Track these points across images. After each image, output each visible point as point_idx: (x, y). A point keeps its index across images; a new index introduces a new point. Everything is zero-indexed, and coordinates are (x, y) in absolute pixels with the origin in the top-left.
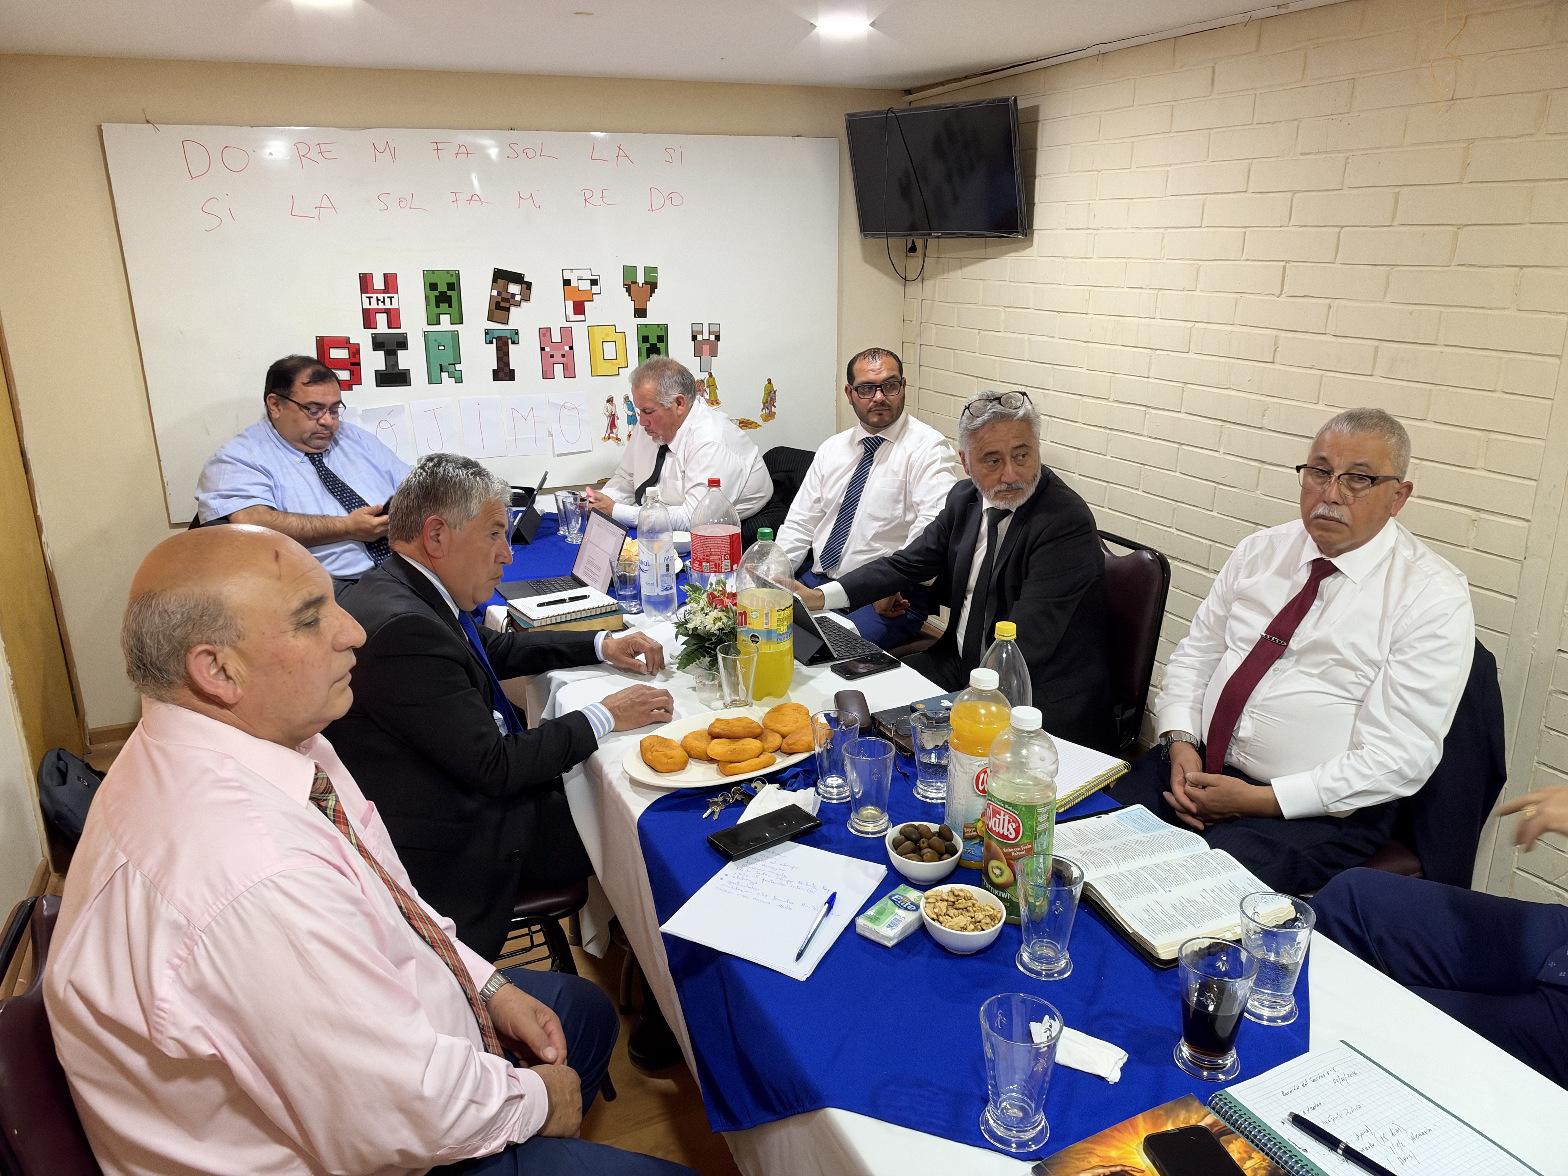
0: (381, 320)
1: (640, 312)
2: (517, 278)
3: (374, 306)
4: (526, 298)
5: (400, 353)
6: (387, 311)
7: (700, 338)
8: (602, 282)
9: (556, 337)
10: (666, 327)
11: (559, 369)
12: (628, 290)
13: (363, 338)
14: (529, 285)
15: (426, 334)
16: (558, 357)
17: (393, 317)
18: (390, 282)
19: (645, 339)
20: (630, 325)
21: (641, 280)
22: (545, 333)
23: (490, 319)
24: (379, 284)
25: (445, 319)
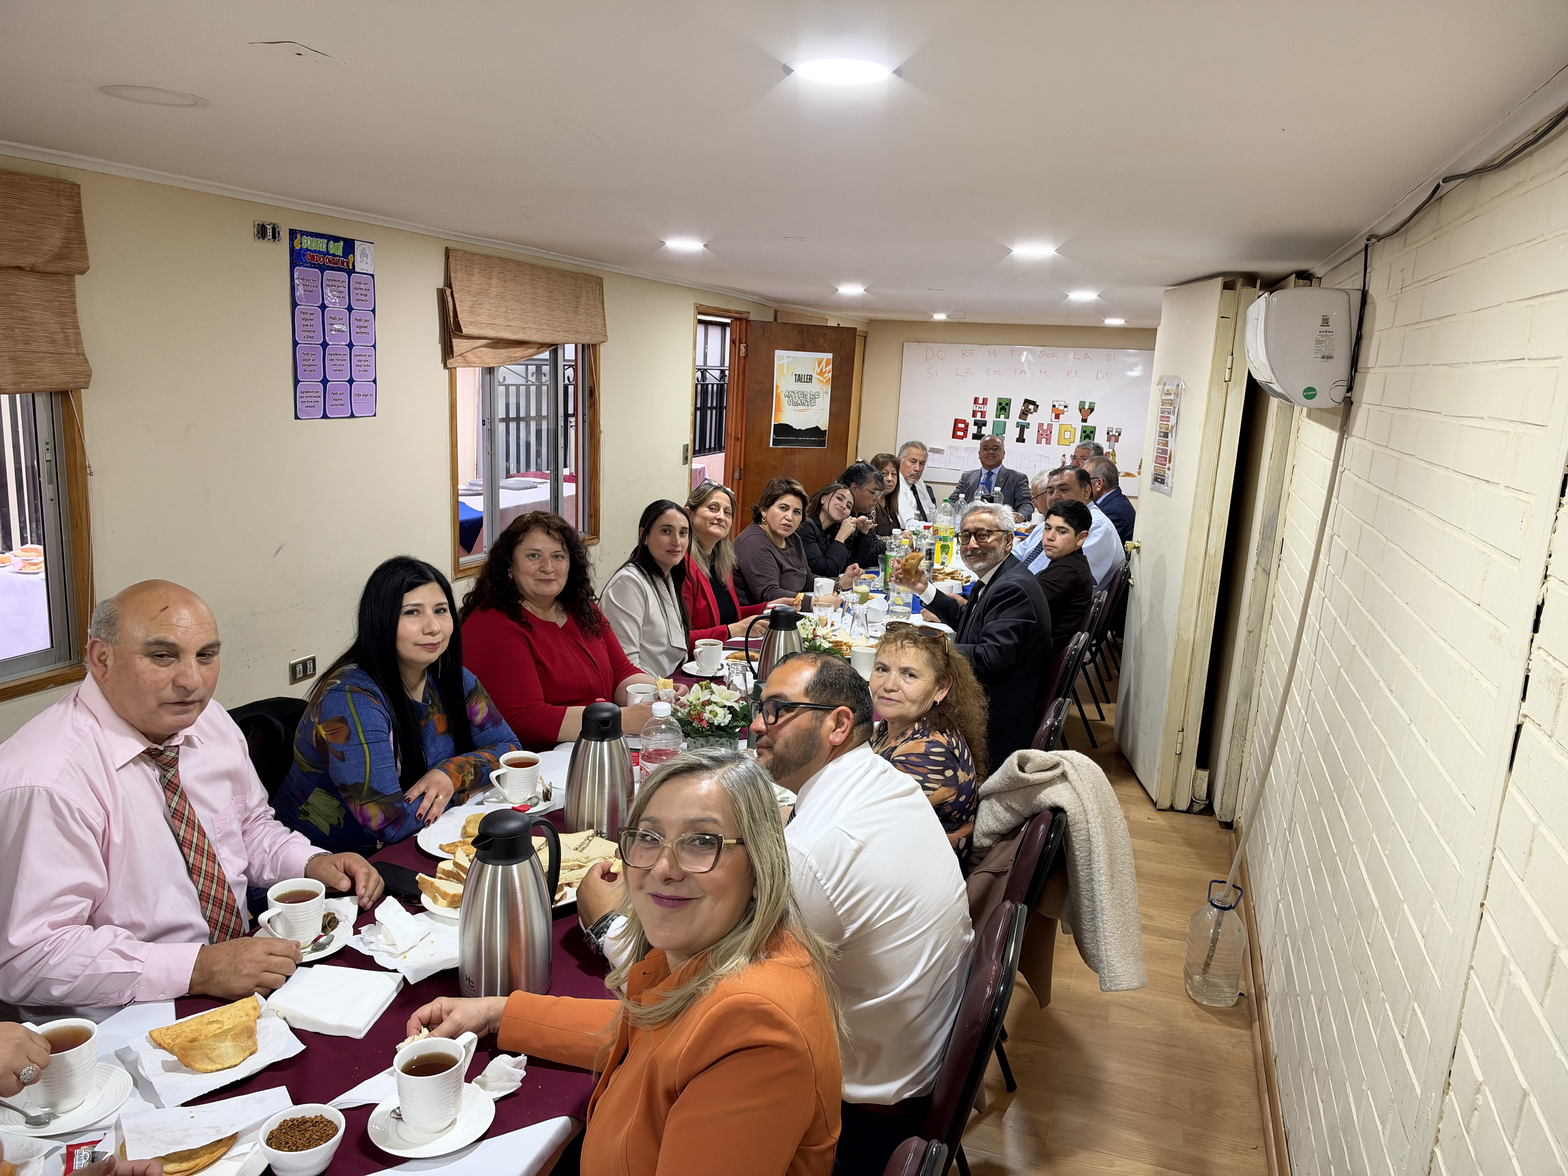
0: (979, 414)
1: (1084, 420)
2: (1033, 403)
3: (977, 409)
4: (1035, 411)
5: (983, 428)
6: (981, 412)
7: (1111, 433)
8: (1069, 407)
9: (1045, 427)
10: (1095, 428)
11: (1044, 440)
12: (1080, 411)
13: (971, 421)
14: (1037, 406)
15: (994, 422)
16: (1044, 435)
17: (983, 414)
18: (985, 401)
19: (1085, 432)
20: (1079, 425)
21: (1087, 407)
22: (1041, 425)
23: (1020, 418)
24: (981, 401)
25: (1002, 416)
